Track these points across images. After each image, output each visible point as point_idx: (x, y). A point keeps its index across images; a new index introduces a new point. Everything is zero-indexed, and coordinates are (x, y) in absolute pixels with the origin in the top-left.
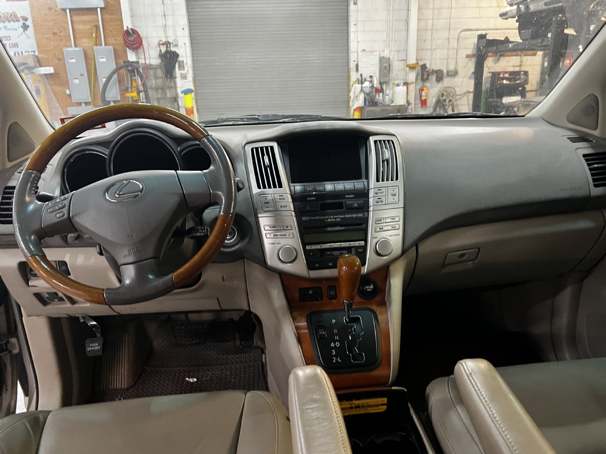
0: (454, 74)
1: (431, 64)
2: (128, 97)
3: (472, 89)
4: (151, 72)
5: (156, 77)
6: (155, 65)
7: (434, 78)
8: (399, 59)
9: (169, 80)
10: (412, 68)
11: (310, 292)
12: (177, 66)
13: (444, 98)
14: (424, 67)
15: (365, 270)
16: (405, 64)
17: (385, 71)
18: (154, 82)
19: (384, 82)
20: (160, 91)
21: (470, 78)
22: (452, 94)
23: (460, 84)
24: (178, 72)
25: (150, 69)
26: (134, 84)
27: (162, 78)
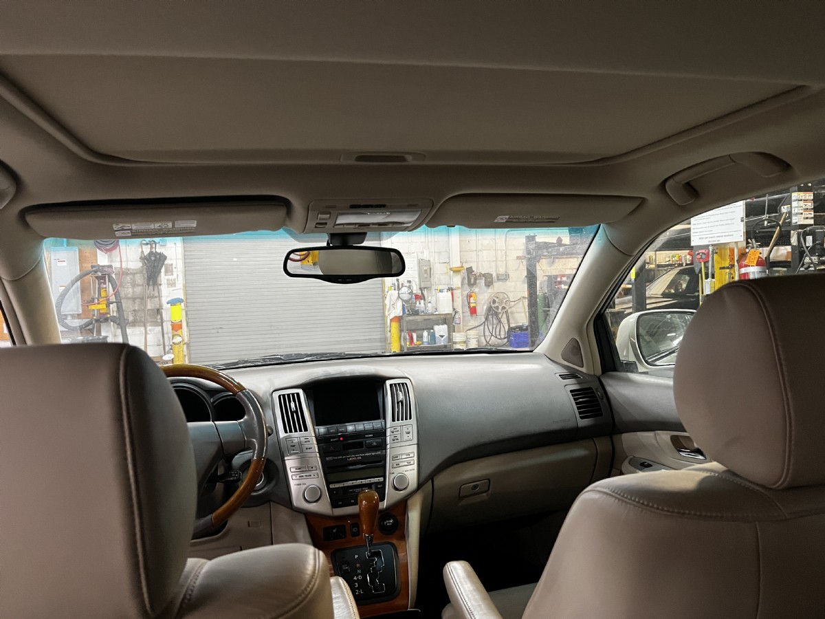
0: (505, 278)
1: (477, 267)
2: (94, 310)
3: (526, 294)
4: (128, 278)
5: (134, 285)
6: (133, 270)
7: (482, 282)
8: (441, 261)
9: (151, 288)
10: (456, 271)
11: (334, 531)
12: (163, 270)
13: (497, 305)
14: (470, 270)
15: (384, 505)
16: (448, 268)
17: (425, 275)
18: (130, 290)
19: (425, 288)
20: (137, 301)
21: (523, 282)
22: (504, 301)
23: (512, 289)
24: (163, 277)
25: (127, 274)
26: (103, 294)
27: (143, 285)
